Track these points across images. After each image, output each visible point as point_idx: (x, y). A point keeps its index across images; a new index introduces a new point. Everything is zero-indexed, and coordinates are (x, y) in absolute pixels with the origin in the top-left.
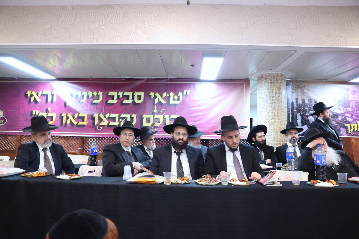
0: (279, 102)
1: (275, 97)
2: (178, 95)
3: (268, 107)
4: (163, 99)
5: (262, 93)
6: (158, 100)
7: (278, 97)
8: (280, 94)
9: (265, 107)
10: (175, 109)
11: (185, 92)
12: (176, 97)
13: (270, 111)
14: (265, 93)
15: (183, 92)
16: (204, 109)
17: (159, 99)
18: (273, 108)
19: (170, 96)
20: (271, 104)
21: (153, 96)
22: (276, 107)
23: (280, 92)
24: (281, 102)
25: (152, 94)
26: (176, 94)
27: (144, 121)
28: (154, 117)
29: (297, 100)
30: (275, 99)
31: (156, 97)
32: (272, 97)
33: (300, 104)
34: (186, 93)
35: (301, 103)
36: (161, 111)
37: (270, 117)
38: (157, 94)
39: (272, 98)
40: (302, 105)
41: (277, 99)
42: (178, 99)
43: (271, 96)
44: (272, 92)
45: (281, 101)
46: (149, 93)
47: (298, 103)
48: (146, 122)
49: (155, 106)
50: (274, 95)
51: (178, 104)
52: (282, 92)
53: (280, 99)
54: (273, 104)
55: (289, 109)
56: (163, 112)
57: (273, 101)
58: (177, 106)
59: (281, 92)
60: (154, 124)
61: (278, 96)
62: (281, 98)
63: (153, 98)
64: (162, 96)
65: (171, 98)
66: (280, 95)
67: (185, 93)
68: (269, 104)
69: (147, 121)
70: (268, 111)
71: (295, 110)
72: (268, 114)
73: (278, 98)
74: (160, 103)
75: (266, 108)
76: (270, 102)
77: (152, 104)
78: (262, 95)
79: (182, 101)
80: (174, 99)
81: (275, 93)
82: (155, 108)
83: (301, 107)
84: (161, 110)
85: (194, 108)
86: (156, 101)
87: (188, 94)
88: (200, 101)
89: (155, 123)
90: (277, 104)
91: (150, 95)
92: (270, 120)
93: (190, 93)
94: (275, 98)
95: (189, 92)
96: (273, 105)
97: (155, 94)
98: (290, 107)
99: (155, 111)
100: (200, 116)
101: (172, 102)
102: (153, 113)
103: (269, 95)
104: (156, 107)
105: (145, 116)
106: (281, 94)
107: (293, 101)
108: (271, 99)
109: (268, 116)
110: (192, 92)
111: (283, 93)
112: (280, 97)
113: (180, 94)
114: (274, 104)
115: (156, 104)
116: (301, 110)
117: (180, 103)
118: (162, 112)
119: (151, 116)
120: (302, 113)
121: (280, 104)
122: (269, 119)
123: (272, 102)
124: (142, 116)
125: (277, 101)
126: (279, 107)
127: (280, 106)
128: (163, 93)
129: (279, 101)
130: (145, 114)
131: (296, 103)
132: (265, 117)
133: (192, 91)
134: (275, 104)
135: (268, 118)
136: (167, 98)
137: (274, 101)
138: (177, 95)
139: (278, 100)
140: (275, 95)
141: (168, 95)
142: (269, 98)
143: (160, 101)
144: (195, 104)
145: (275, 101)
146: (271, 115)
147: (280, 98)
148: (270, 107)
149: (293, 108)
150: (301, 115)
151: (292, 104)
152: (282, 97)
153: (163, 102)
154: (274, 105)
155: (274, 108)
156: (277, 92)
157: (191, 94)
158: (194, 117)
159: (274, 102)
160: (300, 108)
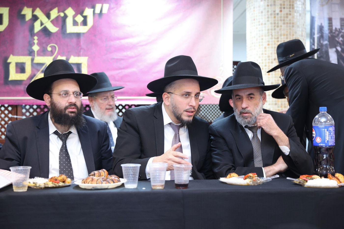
0: (289, 25)
1: (279, 15)
2: (85, 14)
3: (265, 36)
4: (52, 22)
5: (254, 8)
6: (42, 24)
7: (285, 16)
8: (290, 8)
9: (260, 37)
10: (78, 44)
11: (98, 7)
12: (79, 19)
13: (268, 45)
14: (259, 7)
15: (94, 7)
16: (138, 43)
17: (44, 22)
18: (275, 38)
19: (66, 16)
20: (272, 30)
21: (29, 17)
22: (281, 35)
23: (290, 5)
24: (293, 26)
25: (27, 12)
26: (79, 11)
27: (12, 69)
28: (32, 60)
29: (330, 20)
30: (281, 20)
31: (35, 18)
32: (275, 14)
33: (336, 28)
34: (101, 11)
35: (338, 27)
36: (49, 49)
37: (269, 57)
38: (38, 12)
39: (275, 17)
40: (340, 32)
41: (284, 20)
42: (85, 23)
43: (271, 14)
44: (275, 5)
45: (293, 23)
46: (21, 10)
47: (332, 26)
48: (17, 72)
49: (36, 38)
50: (278, 11)
51: (84, 33)
52: (295, 5)
53: (290, 20)
54: (275, 29)
55: (314, 41)
56: (54, 51)
57: (275, 23)
58: (82, 38)
59: (293, 5)
60: (34, 75)
61: (287, 14)
62: (293, 17)
63: (31, 20)
64: (48, 16)
65: (69, 21)
66: (290, 11)
67: (98, 11)
68: (268, 30)
69: (19, 70)
70: (265, 44)
71: (326, 42)
72: (265, 51)
73: (287, 17)
74: (45, 30)
75: (262, 39)
76: (269, 26)
77: (27, 33)
78: (254, 11)
79: (94, 28)
80: (75, 23)
81: (281, 8)
82: (36, 41)
83: (338, 35)
84: (47, 45)
85: (118, 42)
86: (37, 27)
87: (105, 11)
88: (129, 27)
89: (36, 72)
90: (284, 30)
91: (23, 13)
92: (269, 63)
93: (109, 9)
94: (281, 17)
95: (106, 7)
96: (275, 32)
97: (33, 11)
98: (316, 36)
99: (36, 48)
100: (132, 57)
101: (70, 28)
102: (31, 53)
103: (268, 11)
104: (38, 40)
105: (13, 60)
106: (293, 8)
107: (321, 24)
108: (272, 20)
109: (266, 54)
110: (113, 8)
111: (297, 7)
112: (290, 14)
113: (88, 12)
114: (278, 29)
115: (38, 34)
116: (338, 42)
117: (89, 31)
118: (52, 51)
119: (26, 60)
120: (339, 49)
121: (290, 29)
122: (267, 61)
123: (275, 26)
124: (7, 58)
125: (284, 23)
126: (287, 35)
127: (290, 34)
128: (51, 9)
129: (287, 23)
130: (13, 55)
131: (329, 26)
132: (260, 57)
133: (113, 5)
134: (280, 29)
135: (265, 60)
136: (60, 20)
137: (278, 23)
138: (81, 13)
139: (287, 20)
140: (281, 11)
141: (62, 15)
142: (268, 18)
143: (45, 27)
144: (121, 33)
145: (280, 23)
146: (272, 53)
147: (290, 17)
148: (270, 36)
149: (321, 37)
150: (337, 51)
151: (321, 28)
152: (295, 14)
153: (53, 29)
154: (278, 32)
155: (278, 38)
156: (284, 5)
157: (112, 11)
158: (117, 59)
159: (278, 27)
160: (336, 37)
